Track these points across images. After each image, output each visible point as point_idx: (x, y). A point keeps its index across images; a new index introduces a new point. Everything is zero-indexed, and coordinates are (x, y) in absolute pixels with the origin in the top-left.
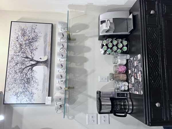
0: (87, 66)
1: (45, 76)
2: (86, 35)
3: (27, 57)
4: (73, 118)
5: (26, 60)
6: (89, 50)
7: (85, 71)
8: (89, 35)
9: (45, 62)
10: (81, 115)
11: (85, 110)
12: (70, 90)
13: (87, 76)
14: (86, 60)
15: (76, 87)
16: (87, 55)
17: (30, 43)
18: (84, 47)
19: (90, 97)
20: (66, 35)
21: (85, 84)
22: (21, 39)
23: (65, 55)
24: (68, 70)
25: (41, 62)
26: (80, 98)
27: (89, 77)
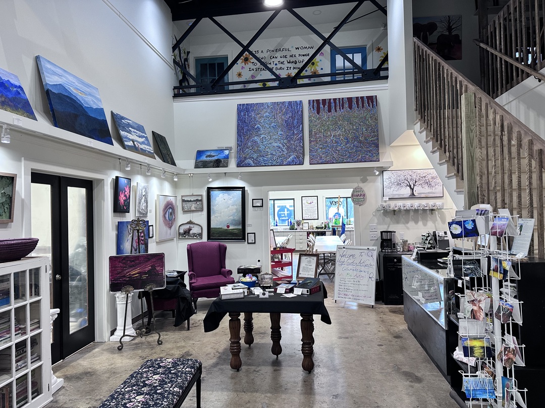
0: (411, 224)
1: (403, 195)
2: (436, 222)
3: (416, 182)
4: (374, 215)
5: (414, 181)
6: (425, 225)
7: (408, 223)
8: (436, 225)
9: (413, 194)
10: (376, 221)
11: (379, 223)
12: (393, 212)
13: (404, 224)
14: (416, 222)
15: (395, 216)
16: (420, 223)
17: (427, 183)
18: (427, 221)
19: (388, 227)
20: (435, 208)
21: (398, 222)
22: (429, 177)
23: (419, 208)
24: (407, 211)
25: (413, 192)
26: (388, 220)
27: (403, 225)
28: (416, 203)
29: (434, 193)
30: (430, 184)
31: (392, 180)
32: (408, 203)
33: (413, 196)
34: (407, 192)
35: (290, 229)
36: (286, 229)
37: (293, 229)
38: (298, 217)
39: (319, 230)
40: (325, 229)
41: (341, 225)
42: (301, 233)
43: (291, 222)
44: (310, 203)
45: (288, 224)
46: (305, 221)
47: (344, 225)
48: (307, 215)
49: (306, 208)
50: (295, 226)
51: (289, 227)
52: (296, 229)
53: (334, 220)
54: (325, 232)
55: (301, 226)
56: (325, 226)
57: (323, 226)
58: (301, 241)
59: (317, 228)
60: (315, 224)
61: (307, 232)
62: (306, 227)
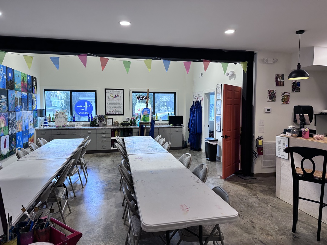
35: (91, 126)
36: (85, 126)
37: (95, 126)
38: (102, 112)
39: (125, 127)
40: (131, 125)
42: (104, 131)
43: (92, 117)
44: (115, 97)
45: (89, 119)
46: (109, 117)
47: (153, 121)
48: (112, 110)
49: (111, 102)
50: (97, 122)
51: (89, 123)
52: (98, 126)
53: (142, 116)
54: (132, 129)
55: (104, 122)
56: (131, 122)
57: (129, 122)
58: (104, 140)
59: (123, 124)
60: (120, 120)
61: (112, 129)
62: (110, 123)
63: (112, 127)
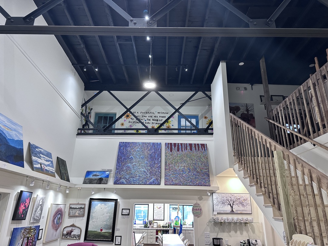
0: (233, 233)
1: (226, 211)
2: (249, 232)
3: (234, 202)
4: (208, 225)
5: (233, 202)
6: (242, 234)
7: (230, 232)
8: (249, 234)
9: (232, 211)
10: (209, 230)
11: (211, 232)
12: (220, 223)
13: (228, 233)
14: (236, 232)
15: (222, 226)
16: (238, 232)
17: (241, 203)
18: (243, 231)
19: (217, 234)
20: (248, 222)
21: (224, 231)
22: (242, 199)
23: (238, 221)
24: (230, 223)
25: (232, 209)
26: (217, 229)
27: (227, 234)
28: (235, 217)
29: (246, 211)
30: (243, 204)
31: (219, 200)
32: (230, 217)
33: (232, 212)
34: (228, 209)
35: (144, 227)
36: (141, 227)
37: (146, 227)
38: (151, 218)
39: (165, 229)
40: (168, 228)
41: (179, 225)
42: (152, 231)
43: (145, 222)
44: (159, 208)
45: (143, 223)
46: (155, 221)
47: (181, 225)
48: (157, 217)
49: (156, 212)
50: (148, 225)
51: (143, 225)
52: (149, 227)
53: (175, 221)
54: (168, 230)
55: (152, 225)
56: (169, 225)
57: (167, 225)
58: (152, 237)
59: (163, 227)
60: (162, 223)
61: (156, 230)
62: (155, 226)
63: (156, 229)
